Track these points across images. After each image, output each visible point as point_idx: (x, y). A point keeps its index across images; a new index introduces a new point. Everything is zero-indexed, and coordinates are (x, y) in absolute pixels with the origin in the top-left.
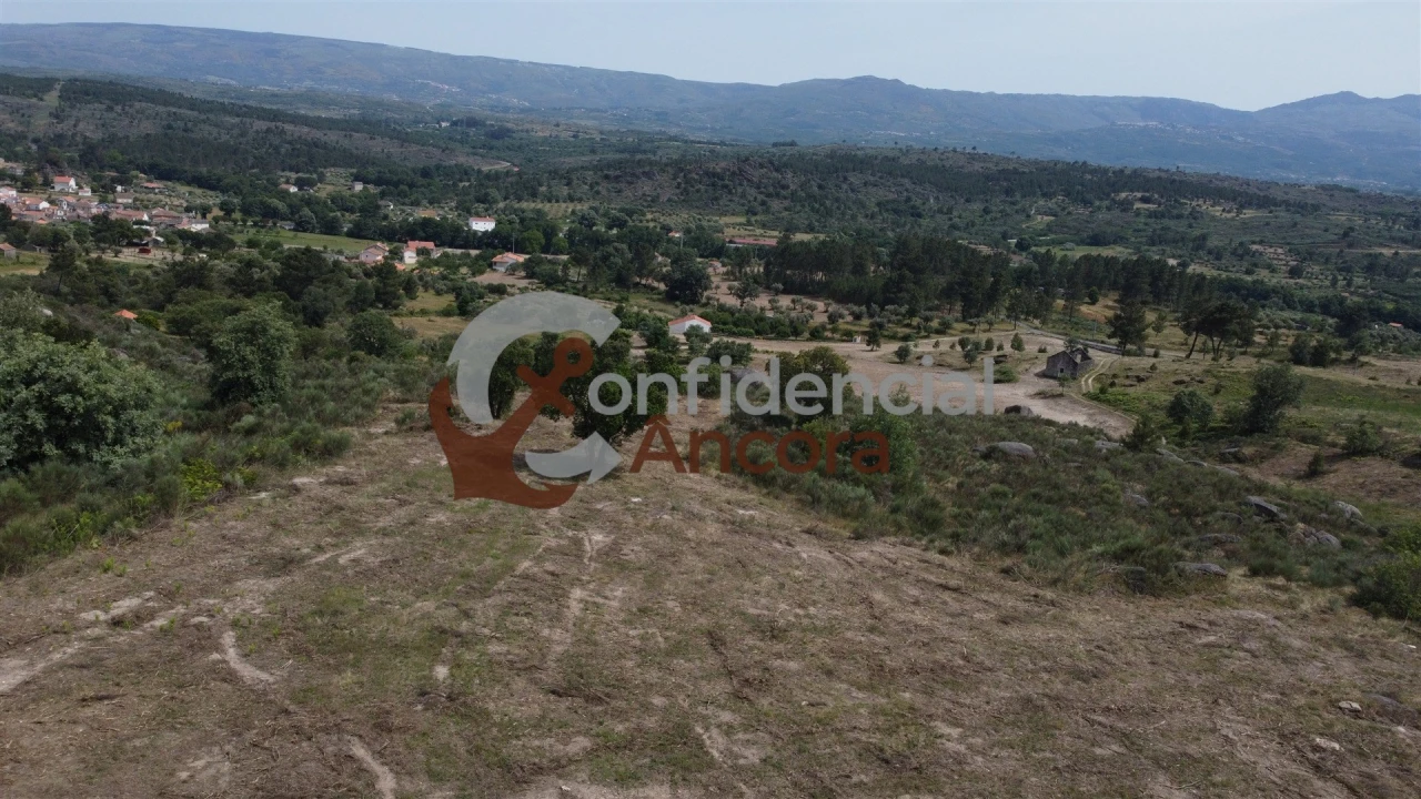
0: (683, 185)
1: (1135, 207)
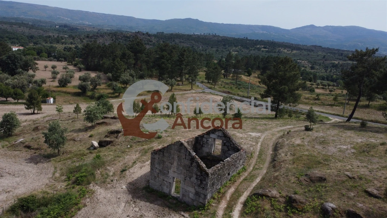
1: (262, 50)
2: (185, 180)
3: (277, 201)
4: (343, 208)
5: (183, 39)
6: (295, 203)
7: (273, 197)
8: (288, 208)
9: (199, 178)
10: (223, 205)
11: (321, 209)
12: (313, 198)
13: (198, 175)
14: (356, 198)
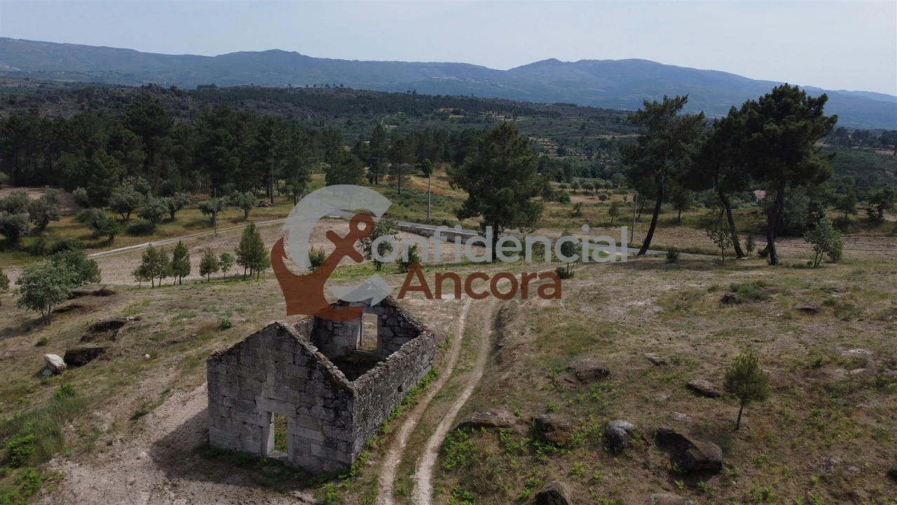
1: (450, 117)
2: (298, 414)
3: (511, 434)
4: (648, 426)
5: (264, 100)
6: (550, 432)
7: (502, 426)
8: (537, 444)
9: (332, 406)
10: (393, 459)
11: (605, 435)
12: (587, 415)
13: (328, 398)
14: (671, 404)
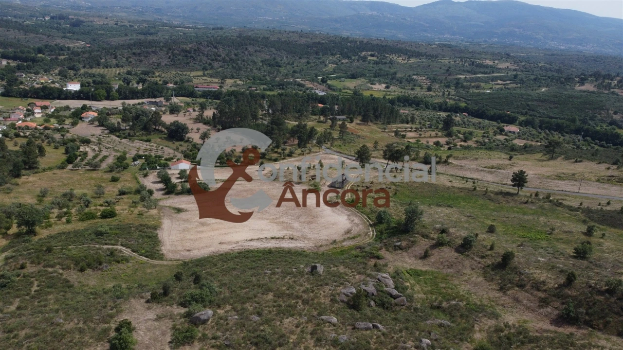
0: (172, 57)
1: (368, 59)
5: (259, 47)
